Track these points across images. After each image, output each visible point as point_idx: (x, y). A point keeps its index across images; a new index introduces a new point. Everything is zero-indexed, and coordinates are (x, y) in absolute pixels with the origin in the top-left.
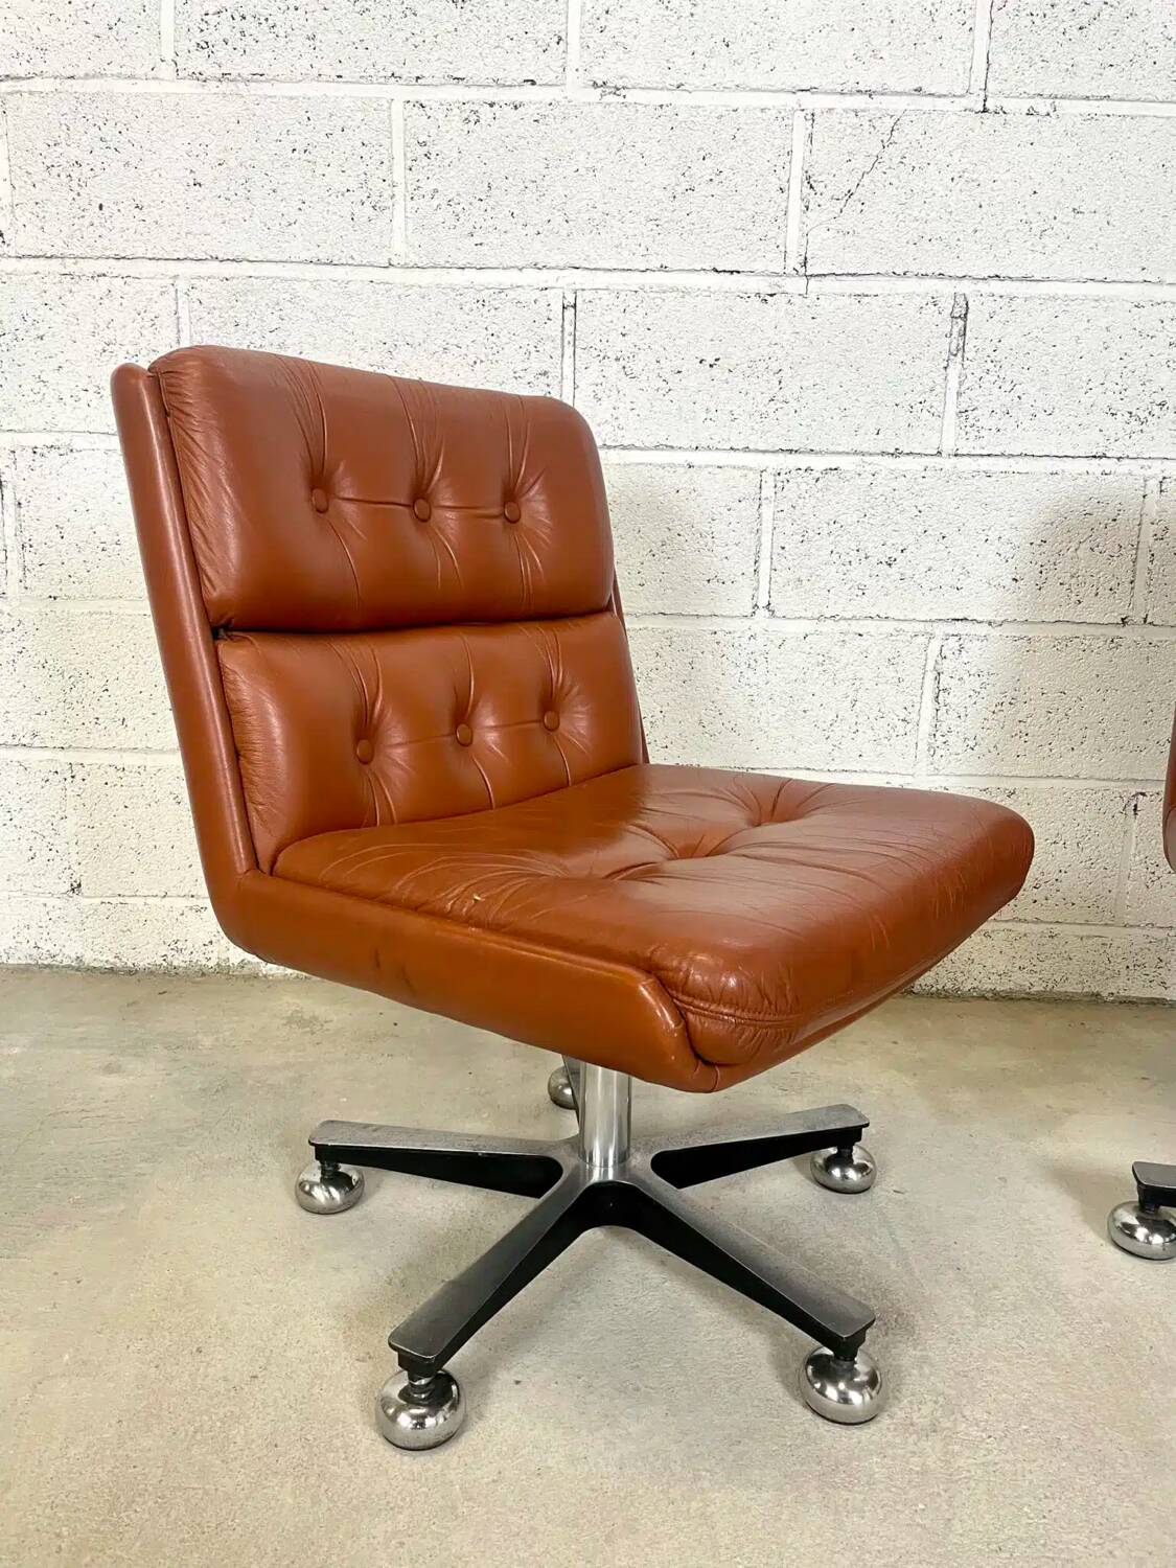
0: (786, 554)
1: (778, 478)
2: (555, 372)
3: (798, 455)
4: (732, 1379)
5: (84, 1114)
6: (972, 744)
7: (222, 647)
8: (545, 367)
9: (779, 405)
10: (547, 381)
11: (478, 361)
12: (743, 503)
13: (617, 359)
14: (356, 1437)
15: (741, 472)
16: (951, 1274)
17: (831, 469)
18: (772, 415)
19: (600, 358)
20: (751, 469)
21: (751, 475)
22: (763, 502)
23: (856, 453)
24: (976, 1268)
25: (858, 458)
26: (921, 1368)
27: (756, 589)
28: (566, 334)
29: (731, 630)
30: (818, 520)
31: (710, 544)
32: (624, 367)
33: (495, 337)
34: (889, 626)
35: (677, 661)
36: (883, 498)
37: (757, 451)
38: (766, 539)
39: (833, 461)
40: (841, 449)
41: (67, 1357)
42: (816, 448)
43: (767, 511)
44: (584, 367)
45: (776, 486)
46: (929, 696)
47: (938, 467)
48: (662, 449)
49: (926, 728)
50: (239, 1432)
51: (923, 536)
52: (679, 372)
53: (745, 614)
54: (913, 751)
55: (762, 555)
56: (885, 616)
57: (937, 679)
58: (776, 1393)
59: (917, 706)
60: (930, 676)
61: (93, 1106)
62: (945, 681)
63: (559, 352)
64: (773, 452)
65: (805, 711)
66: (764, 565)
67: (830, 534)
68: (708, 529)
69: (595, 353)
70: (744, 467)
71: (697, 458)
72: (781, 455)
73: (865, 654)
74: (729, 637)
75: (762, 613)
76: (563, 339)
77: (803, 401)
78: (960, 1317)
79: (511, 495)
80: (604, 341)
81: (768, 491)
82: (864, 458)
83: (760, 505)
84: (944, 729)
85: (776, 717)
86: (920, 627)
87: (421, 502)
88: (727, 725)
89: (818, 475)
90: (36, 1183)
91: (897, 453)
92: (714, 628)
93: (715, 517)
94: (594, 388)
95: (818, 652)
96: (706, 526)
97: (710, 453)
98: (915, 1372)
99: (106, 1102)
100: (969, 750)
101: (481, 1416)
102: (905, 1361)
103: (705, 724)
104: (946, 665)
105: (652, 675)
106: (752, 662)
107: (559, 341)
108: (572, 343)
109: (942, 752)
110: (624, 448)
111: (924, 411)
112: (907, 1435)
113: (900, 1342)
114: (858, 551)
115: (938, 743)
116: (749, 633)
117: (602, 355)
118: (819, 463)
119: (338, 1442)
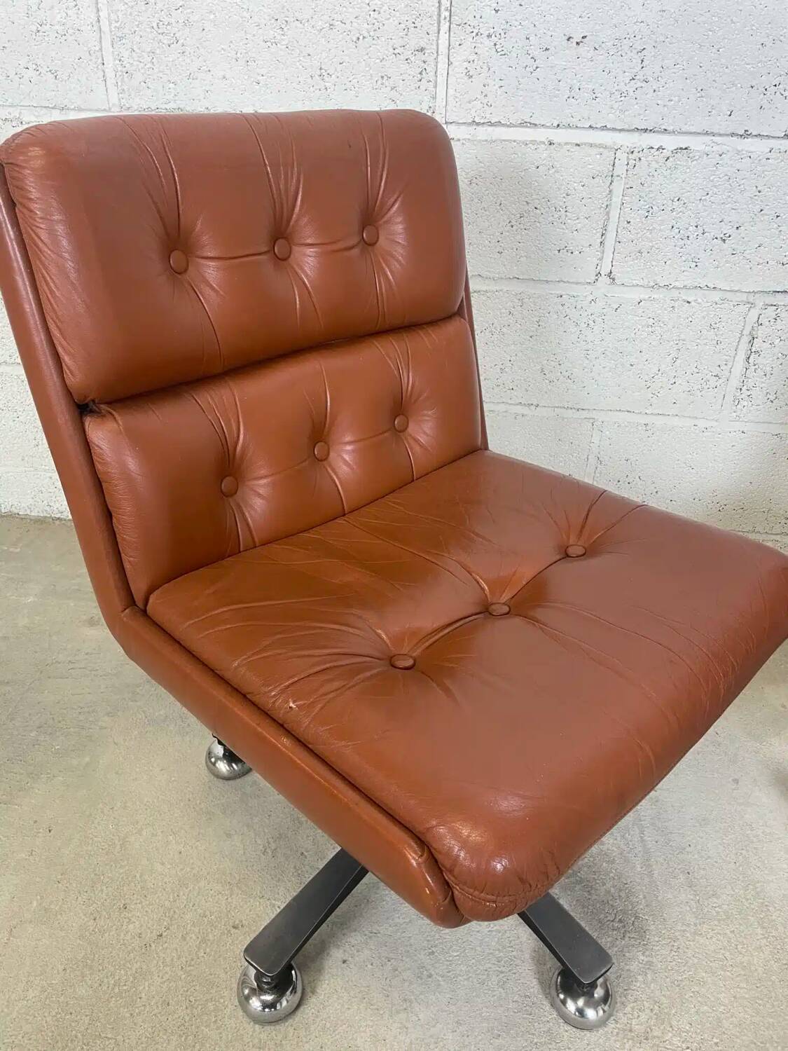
0: (631, 228)
1: (631, 156)
2: (431, 49)
3: (652, 134)
4: (502, 972)
5: (72, 666)
6: (772, 398)
7: (89, 423)
8: (422, 44)
9: (639, 84)
10: (423, 58)
11: (361, 38)
12: (597, 180)
13: (489, 36)
14: (224, 1002)
15: (595, 151)
16: (682, 878)
17: (681, 149)
18: (631, 93)
19: (474, 34)
20: (606, 147)
21: (606, 152)
22: (615, 179)
23: (707, 133)
24: (702, 872)
25: (707, 139)
26: (646, 974)
27: (601, 259)
28: (443, 8)
29: (575, 294)
30: (664, 197)
31: (563, 217)
32: (495, 45)
33: (376, 12)
34: (716, 296)
35: (526, 320)
36: (727, 178)
37: (614, 129)
38: (614, 214)
39: (683, 141)
40: (693, 129)
41: (35, 904)
42: (670, 128)
43: (618, 187)
44: (458, 43)
45: (628, 164)
46: (741, 356)
47: (783, 149)
48: (527, 127)
49: (735, 382)
50: (144, 988)
51: (759, 215)
52: (547, 49)
53: (589, 281)
54: (720, 401)
55: (609, 228)
56: (713, 286)
57: (751, 342)
58: (532, 990)
59: (730, 364)
60: (746, 339)
61: (77, 658)
62: (757, 344)
63: (436, 29)
64: (628, 131)
65: (631, 365)
66: (611, 236)
67: (672, 211)
68: (561, 204)
69: (469, 29)
70: (600, 146)
71: (559, 136)
72: (636, 134)
73: (690, 319)
74: (572, 300)
75: (604, 279)
76: (439, 15)
77: (662, 81)
78: (683, 924)
79: (370, 218)
80: (478, 17)
81: (621, 169)
82: (713, 138)
83: (612, 181)
84: (750, 383)
85: (607, 369)
86: (744, 298)
87: (281, 242)
88: (564, 373)
89: (669, 154)
90: (31, 731)
91: (746, 135)
92: (559, 292)
93: (570, 192)
94: (466, 64)
95: (650, 315)
96: (560, 201)
97: (569, 130)
98: (640, 978)
99: (87, 654)
100: (769, 402)
101: (313, 992)
102: (634, 966)
103: (546, 372)
104: (761, 332)
105: (504, 330)
106: (591, 322)
107: (435, 18)
108: (448, 19)
109: (745, 403)
110: (491, 124)
111: (778, 93)
112: (626, 1040)
113: (633, 946)
114: (697, 227)
115: (743, 396)
116: (591, 298)
117: (476, 31)
118: (670, 143)
119: (211, 1006)
